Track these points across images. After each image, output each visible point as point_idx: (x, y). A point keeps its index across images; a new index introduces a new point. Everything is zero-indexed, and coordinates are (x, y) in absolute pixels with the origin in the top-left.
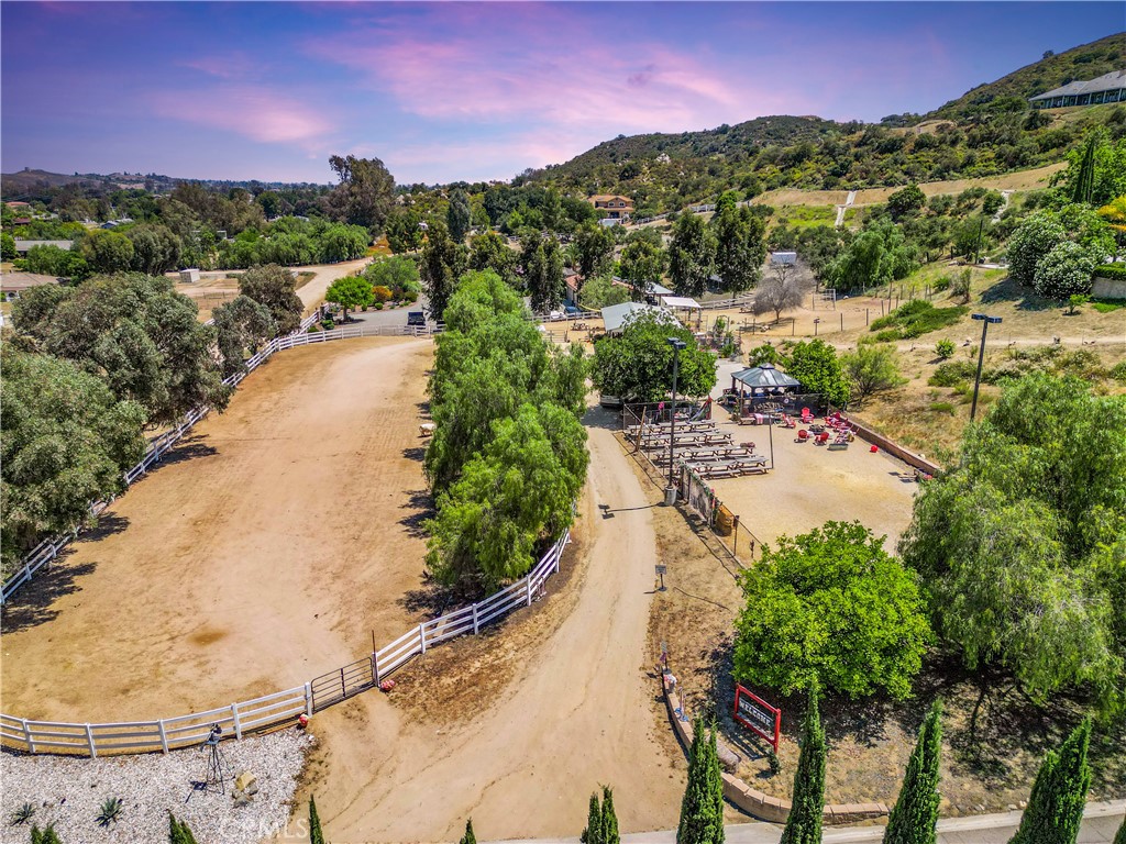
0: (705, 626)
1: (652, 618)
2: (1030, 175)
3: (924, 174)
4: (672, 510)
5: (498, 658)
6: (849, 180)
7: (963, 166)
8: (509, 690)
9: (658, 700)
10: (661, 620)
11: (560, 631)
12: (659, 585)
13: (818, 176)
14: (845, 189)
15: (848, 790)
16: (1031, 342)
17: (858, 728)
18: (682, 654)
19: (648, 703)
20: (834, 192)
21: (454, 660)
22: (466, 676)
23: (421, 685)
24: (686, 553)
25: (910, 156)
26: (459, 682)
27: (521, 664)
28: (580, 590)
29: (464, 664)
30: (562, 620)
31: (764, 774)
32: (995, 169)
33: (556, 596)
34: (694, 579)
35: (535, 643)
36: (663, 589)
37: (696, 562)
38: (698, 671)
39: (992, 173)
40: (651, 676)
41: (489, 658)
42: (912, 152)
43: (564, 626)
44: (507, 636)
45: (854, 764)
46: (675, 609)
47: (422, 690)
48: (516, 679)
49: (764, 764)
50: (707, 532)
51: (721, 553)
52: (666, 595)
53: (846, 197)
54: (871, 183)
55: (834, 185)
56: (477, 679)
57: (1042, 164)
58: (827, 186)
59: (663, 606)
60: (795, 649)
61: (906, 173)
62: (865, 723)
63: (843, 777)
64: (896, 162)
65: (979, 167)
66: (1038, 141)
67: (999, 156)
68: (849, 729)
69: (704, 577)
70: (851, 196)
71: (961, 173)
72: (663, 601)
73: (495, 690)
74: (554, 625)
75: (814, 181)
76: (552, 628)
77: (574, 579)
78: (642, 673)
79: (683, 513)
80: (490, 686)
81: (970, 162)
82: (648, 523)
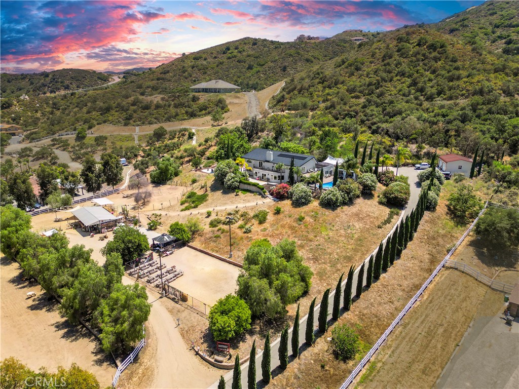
0: (197, 330)
1: (181, 334)
2: (199, 121)
3: (162, 119)
4: (165, 299)
5: (145, 366)
6: (134, 122)
7: (175, 116)
8: (155, 372)
9: (196, 355)
10: (184, 334)
11: (158, 350)
12: (178, 324)
13: (121, 120)
14: (134, 126)
15: (245, 353)
16: (231, 208)
17: (242, 340)
18: (195, 340)
19: (194, 357)
20: (129, 127)
21: (132, 373)
22: (140, 375)
23: (128, 384)
24: (179, 311)
25: (155, 111)
26: (139, 378)
27: (154, 364)
28: (155, 335)
29: (137, 372)
30: (156, 346)
31: (229, 359)
32: (186, 118)
33: (150, 340)
34: (186, 319)
35: (153, 356)
36: (179, 325)
37: (183, 313)
38: (202, 343)
39: (186, 119)
40: (190, 350)
41: (143, 367)
42: (155, 109)
43: (158, 347)
44: (143, 358)
45: (244, 348)
46: (186, 329)
47: (129, 385)
48: (156, 369)
49: (228, 357)
50: (180, 302)
51: (189, 308)
52: (181, 326)
53: (135, 129)
54: (143, 123)
55: (128, 124)
56: (144, 375)
57: (202, 116)
58: (126, 125)
59: (182, 330)
60: (229, 329)
61: (155, 119)
62: (242, 338)
63: (243, 351)
64: (150, 114)
65: (180, 117)
66: (198, 107)
67: (187, 112)
68: (240, 340)
69: (188, 317)
70: (137, 128)
71: (175, 119)
72: (181, 328)
73: (152, 374)
74: (155, 349)
75: (119, 122)
76: (155, 350)
77: (151, 333)
78: (188, 350)
79: (169, 298)
80: (150, 374)
81: (177, 115)
82: (160, 305)
